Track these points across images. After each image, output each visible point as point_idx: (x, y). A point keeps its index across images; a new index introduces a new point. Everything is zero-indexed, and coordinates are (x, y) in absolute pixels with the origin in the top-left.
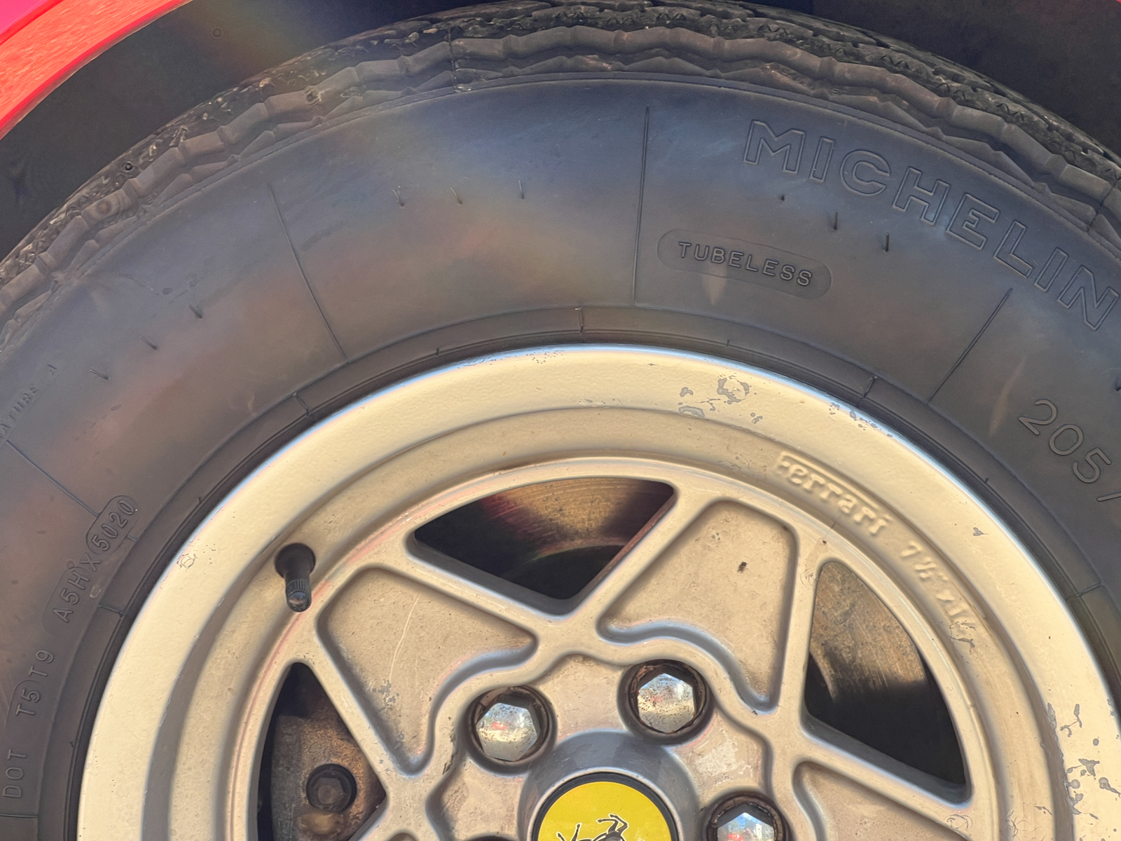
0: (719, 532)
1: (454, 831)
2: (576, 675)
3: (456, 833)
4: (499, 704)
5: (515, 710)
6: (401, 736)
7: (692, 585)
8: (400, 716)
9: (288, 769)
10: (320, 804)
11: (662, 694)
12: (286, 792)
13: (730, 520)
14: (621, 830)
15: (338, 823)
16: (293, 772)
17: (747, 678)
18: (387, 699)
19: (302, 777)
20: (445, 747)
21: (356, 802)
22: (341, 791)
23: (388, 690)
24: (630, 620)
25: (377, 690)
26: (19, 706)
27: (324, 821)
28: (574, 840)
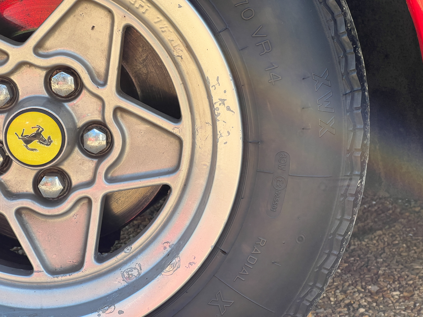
0: (83, 13)
2: (27, 73)
7: (73, 35)
11: (61, 80)
13: (88, 8)
14: (41, 131)
17: (95, 74)
24: (47, 49)
28: (22, 136)
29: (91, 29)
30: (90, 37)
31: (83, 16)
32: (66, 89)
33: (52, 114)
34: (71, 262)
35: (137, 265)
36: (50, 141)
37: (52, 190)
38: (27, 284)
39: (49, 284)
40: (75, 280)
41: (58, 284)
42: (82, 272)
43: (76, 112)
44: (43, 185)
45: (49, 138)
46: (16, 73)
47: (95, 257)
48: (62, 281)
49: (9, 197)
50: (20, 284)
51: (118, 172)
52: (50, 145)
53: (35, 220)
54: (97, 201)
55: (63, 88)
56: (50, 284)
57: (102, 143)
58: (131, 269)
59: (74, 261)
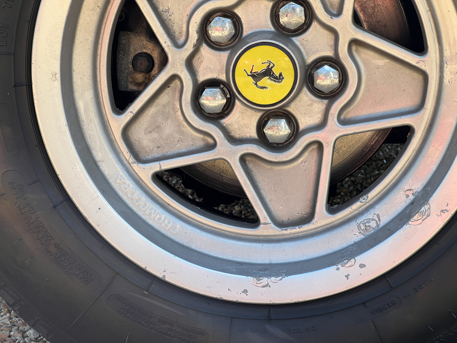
1: (197, 76)
2: (252, 5)
3: (198, 77)
4: (218, 17)
5: (225, 20)
6: (174, 33)
8: (174, 23)
9: (124, 55)
10: (138, 68)
11: (290, 11)
12: (123, 65)
14: (272, 67)
15: (146, 78)
16: (126, 56)
17: (328, 4)
18: (168, 15)
19: (130, 58)
20: (194, 36)
21: (154, 69)
22: (147, 62)
23: (169, 11)
25: (164, 11)
26: (4, 3)
27: (140, 77)
28: (251, 72)
32: (295, 21)
33: (283, 48)
34: (299, 213)
35: (375, 216)
36: (281, 77)
37: (280, 134)
38: (253, 237)
39: (277, 237)
40: (305, 233)
41: (287, 238)
42: (313, 224)
43: (305, 47)
44: (270, 128)
45: (281, 75)
46: (240, 6)
47: (326, 208)
48: (291, 234)
49: (233, 142)
50: (248, 237)
51: (351, 113)
52: (281, 82)
53: (260, 168)
54: (329, 146)
55: (292, 20)
56: (278, 237)
57: (335, 81)
58: (369, 220)
59: (303, 213)
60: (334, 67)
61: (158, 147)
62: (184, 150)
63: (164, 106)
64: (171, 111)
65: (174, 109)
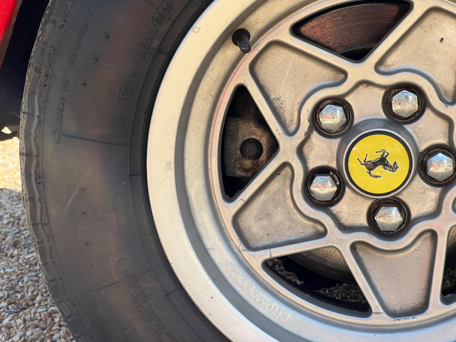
0: (431, 24)
1: (307, 164)
2: (363, 93)
3: (309, 165)
4: (329, 105)
5: (336, 108)
6: (285, 120)
7: (418, 49)
8: (285, 111)
9: (232, 141)
10: (247, 155)
11: (404, 99)
12: (231, 151)
13: (437, 18)
14: (386, 156)
15: (254, 164)
16: (234, 142)
17: (442, 92)
18: (279, 103)
19: (238, 144)
20: (305, 124)
21: (262, 155)
22: (256, 149)
23: (280, 99)
24: (389, 66)
25: (275, 99)
26: (122, 95)
27: (248, 163)
28: (365, 161)
29: (439, 41)
30: (438, 51)
31: (431, 27)
32: (409, 109)
33: (397, 137)
34: (412, 303)
36: (396, 166)
37: (392, 223)
38: (365, 327)
39: (389, 327)
40: (419, 323)
41: (400, 328)
42: (427, 314)
43: (418, 135)
44: (381, 216)
45: (395, 163)
46: (352, 94)
47: (441, 298)
48: (404, 324)
49: (343, 230)
50: (360, 326)
52: (395, 171)
53: (371, 256)
54: (444, 234)
55: (405, 108)
56: (391, 327)
57: (449, 169)
59: (416, 302)
60: (448, 155)
61: (268, 235)
62: (294, 237)
63: (275, 194)
64: (281, 199)
65: (284, 196)
